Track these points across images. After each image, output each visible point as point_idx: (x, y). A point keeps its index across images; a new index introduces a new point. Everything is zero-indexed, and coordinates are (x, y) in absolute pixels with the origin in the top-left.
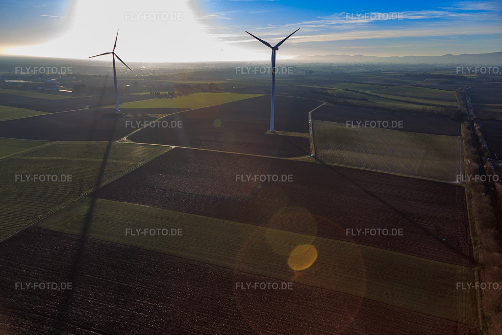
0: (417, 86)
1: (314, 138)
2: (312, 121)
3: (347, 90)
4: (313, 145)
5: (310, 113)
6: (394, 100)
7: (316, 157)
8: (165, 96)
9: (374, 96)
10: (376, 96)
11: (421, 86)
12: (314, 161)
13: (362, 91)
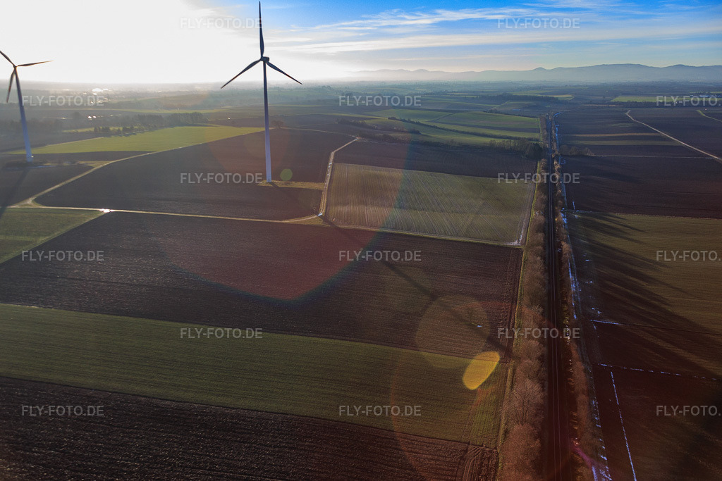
0: (491, 111)
1: (329, 190)
2: (333, 165)
3: (394, 119)
4: (326, 200)
5: (333, 154)
6: (457, 131)
7: (324, 218)
8: (118, 133)
9: (431, 126)
10: (434, 127)
11: (497, 112)
12: (320, 223)
13: (415, 120)
